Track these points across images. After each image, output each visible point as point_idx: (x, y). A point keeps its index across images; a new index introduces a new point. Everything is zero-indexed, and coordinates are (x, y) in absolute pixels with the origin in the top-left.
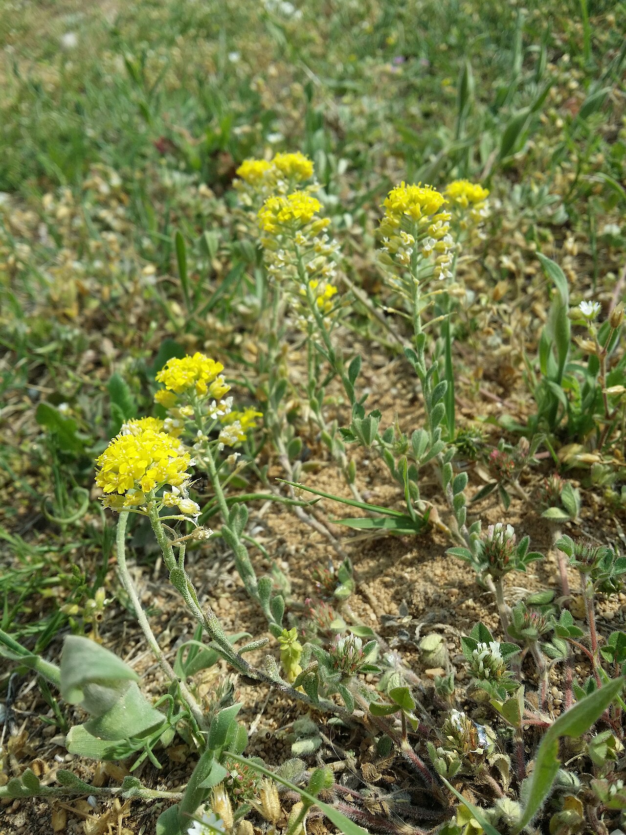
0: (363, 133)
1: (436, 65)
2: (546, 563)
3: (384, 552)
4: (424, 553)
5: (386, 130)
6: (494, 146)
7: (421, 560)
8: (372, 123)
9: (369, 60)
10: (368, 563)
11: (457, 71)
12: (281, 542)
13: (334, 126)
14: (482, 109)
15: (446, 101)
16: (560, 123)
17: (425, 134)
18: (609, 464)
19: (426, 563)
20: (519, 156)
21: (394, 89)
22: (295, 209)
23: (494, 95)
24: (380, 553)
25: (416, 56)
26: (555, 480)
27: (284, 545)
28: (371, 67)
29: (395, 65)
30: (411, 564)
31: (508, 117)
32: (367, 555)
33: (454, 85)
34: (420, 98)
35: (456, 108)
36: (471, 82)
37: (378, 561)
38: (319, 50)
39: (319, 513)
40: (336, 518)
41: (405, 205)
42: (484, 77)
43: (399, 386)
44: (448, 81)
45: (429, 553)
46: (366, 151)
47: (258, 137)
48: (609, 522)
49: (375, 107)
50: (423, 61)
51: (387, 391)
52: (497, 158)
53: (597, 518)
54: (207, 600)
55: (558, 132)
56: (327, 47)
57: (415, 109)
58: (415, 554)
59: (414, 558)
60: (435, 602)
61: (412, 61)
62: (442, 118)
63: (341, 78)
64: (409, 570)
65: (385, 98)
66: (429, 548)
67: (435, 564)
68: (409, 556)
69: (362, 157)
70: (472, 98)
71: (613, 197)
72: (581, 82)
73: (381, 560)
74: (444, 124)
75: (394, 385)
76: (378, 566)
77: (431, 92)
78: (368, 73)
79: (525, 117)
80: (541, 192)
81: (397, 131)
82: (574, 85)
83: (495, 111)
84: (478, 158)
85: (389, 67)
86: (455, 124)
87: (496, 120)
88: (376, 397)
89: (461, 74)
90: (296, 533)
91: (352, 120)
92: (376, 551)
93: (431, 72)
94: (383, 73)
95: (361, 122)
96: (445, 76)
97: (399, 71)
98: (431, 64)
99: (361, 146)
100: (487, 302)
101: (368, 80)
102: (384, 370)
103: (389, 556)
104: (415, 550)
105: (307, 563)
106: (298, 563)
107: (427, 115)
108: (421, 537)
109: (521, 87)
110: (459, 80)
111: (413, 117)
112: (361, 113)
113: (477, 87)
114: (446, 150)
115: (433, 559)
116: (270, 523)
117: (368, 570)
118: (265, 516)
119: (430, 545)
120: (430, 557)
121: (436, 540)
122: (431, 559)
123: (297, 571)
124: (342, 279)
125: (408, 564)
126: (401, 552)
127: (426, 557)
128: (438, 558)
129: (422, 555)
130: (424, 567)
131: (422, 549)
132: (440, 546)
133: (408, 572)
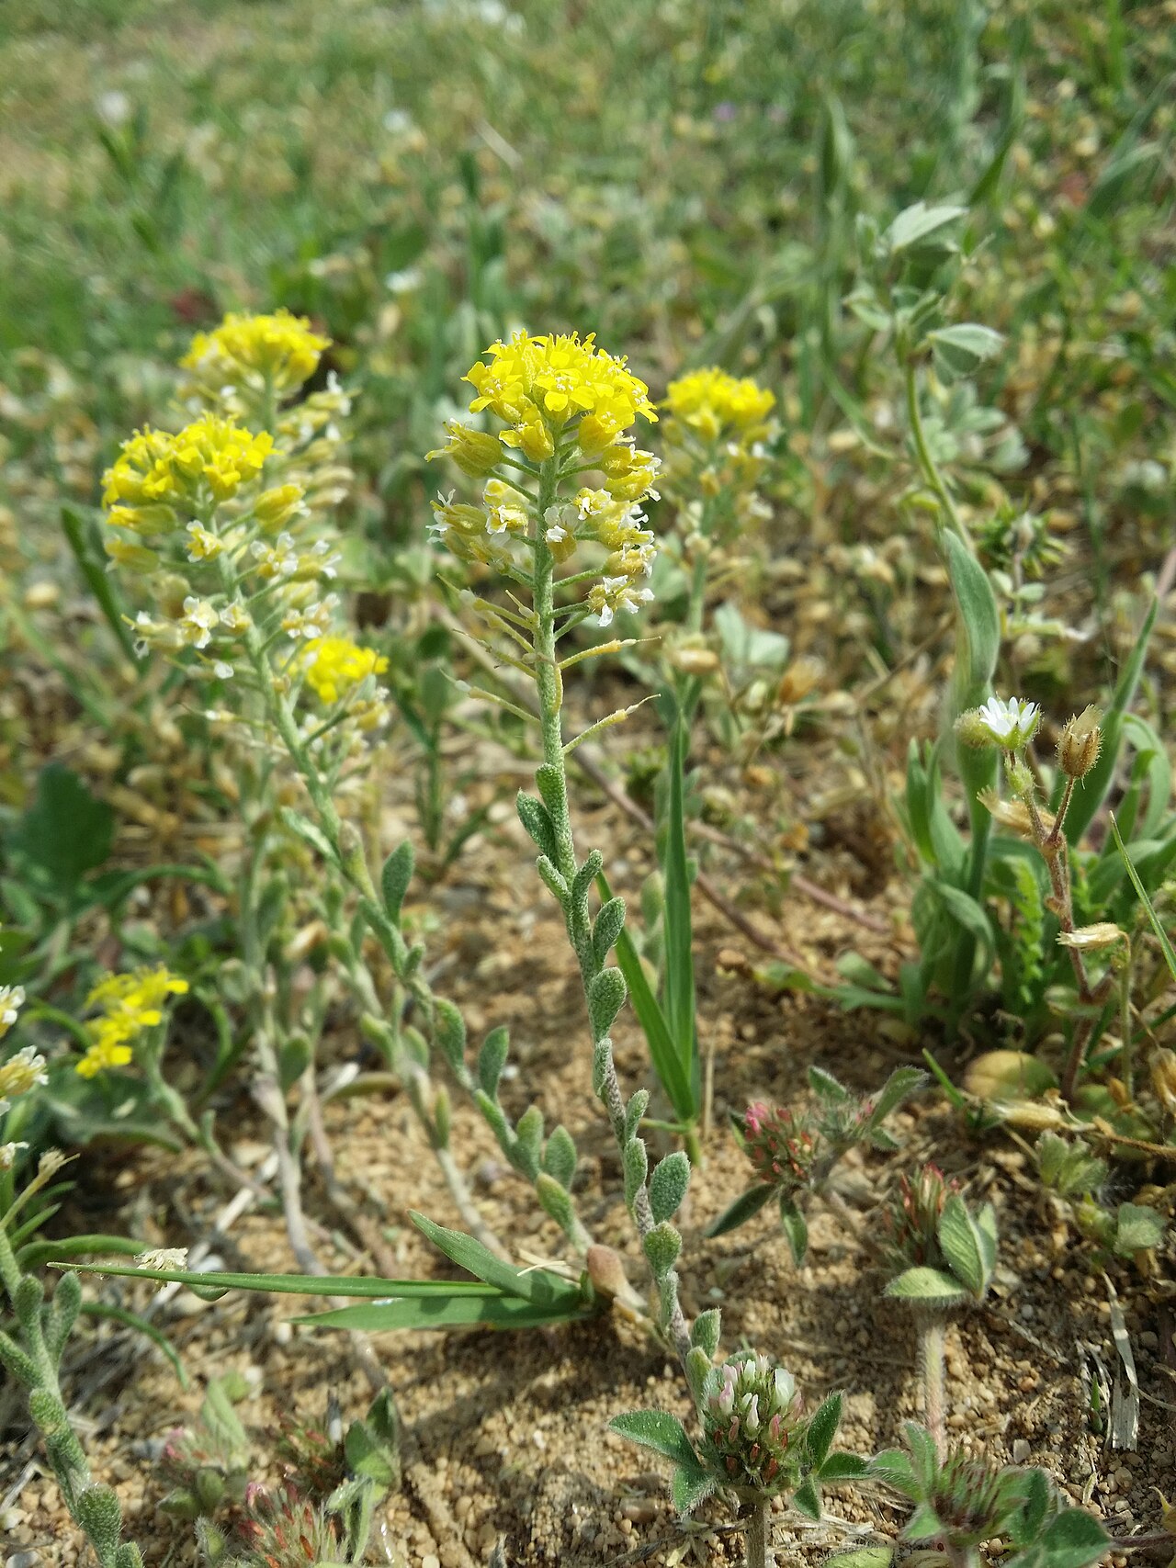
3: (500, 1354)
4: (590, 1369)
7: (579, 1392)
10: (455, 1385)
12: (259, 1303)
18: (1084, 1135)
19: (590, 1404)
24: (489, 1356)
26: (927, 1184)
27: (267, 1312)
30: (551, 1402)
32: (457, 1359)
37: (481, 1379)
39: (365, 1225)
40: (406, 1235)
43: (634, 854)
45: (605, 1373)
48: (1091, 1283)
53: (1060, 1273)
54: (37, 1477)
57: (752, 210)
58: (566, 1373)
59: (564, 1386)
60: (585, 1543)
64: (546, 1420)
67: (614, 1407)
68: (549, 1380)
73: (487, 1380)
75: (622, 851)
76: (476, 1398)
92: (482, 1351)
103: (509, 1366)
104: (567, 1362)
105: (313, 1368)
106: (291, 1368)
107: (775, 222)
115: (611, 1391)
116: (245, 1245)
117: (448, 1411)
118: (239, 1224)
119: (607, 1349)
120: (603, 1386)
121: (625, 1334)
122: (606, 1392)
123: (282, 1393)
124: (434, 618)
125: (545, 1402)
126: (535, 1361)
127: (594, 1384)
128: (624, 1388)
129: (585, 1378)
130: (586, 1416)
131: (587, 1360)
132: (633, 1352)
133: (543, 1429)
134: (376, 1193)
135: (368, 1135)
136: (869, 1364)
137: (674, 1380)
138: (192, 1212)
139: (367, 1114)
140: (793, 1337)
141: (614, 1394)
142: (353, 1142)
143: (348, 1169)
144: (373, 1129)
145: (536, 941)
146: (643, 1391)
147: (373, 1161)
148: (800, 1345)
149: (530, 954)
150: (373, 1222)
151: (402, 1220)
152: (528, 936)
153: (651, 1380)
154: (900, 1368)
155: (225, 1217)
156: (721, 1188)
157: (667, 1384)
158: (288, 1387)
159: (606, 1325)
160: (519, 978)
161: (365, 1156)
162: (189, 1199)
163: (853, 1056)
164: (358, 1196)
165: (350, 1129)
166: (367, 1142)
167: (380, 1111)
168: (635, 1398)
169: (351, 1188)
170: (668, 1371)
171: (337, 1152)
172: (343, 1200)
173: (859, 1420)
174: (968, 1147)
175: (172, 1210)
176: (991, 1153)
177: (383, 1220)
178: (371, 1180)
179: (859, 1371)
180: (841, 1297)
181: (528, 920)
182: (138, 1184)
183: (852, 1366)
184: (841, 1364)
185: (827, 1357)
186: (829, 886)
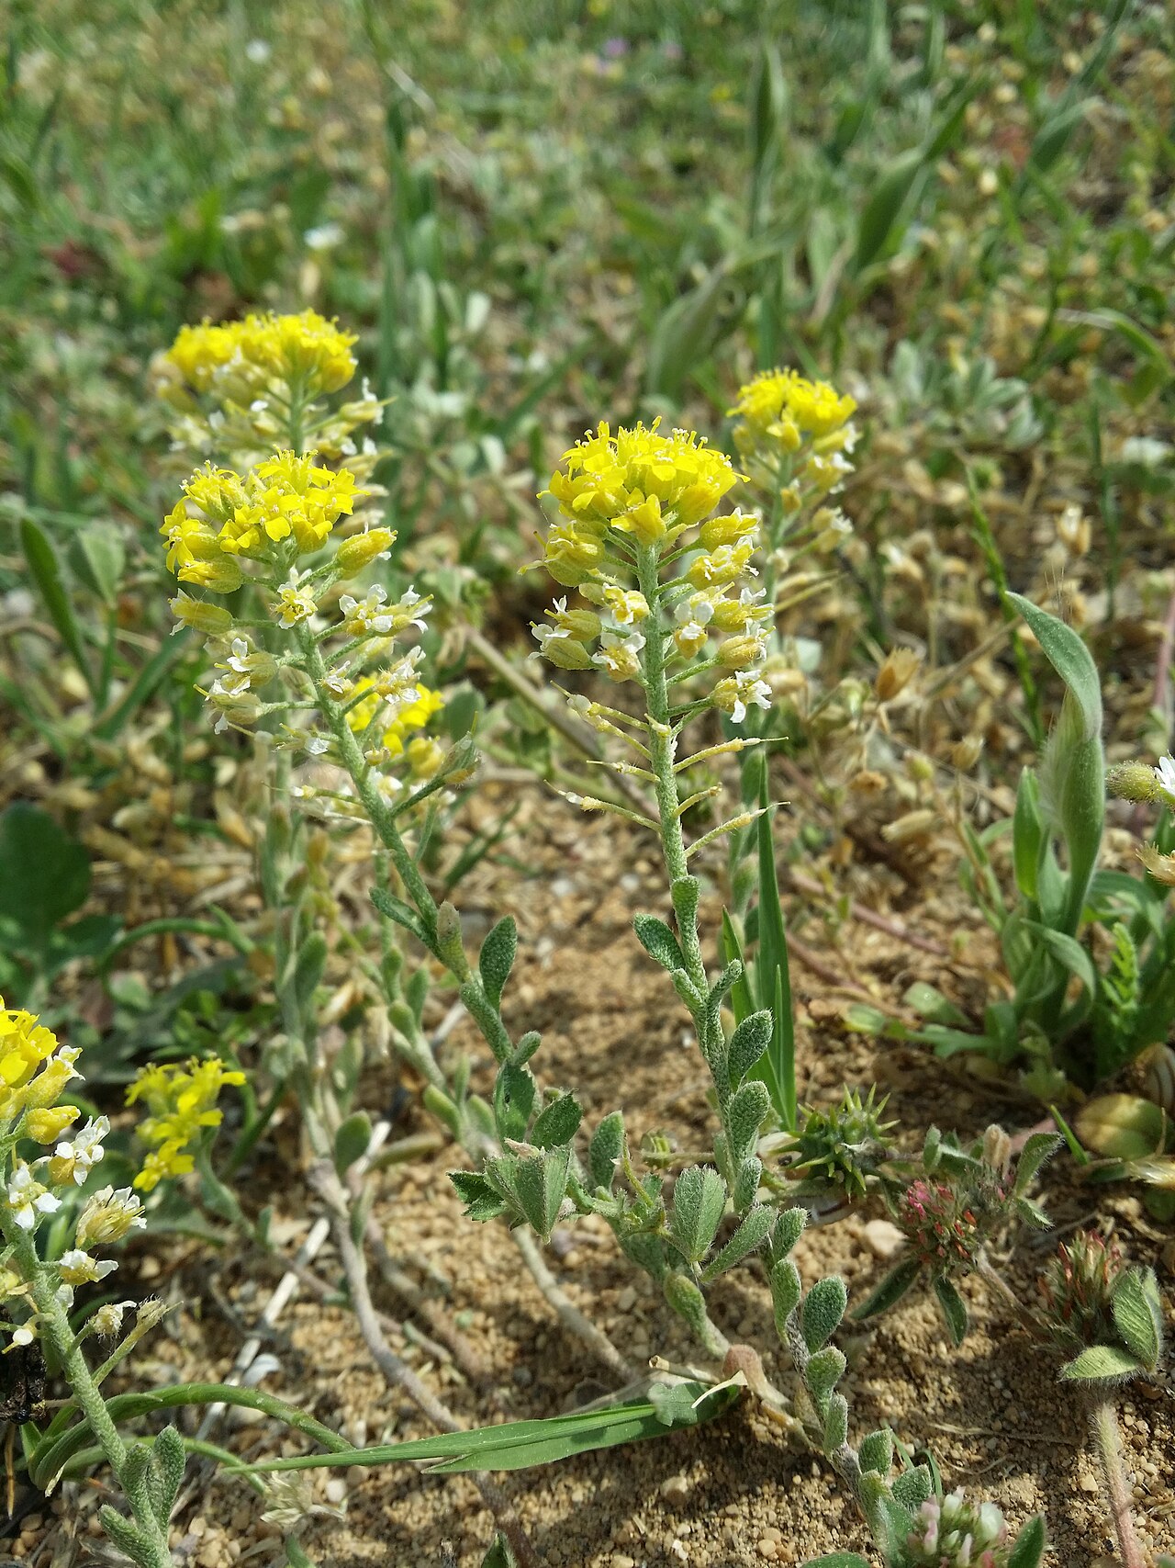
0: (530, 220)
1: (699, 57)
2: (1073, 1495)
4: (725, 1471)
5: (590, 207)
6: (839, 240)
7: (713, 1498)
8: (555, 195)
9: (544, 47)
11: (745, 67)
12: (329, 1406)
13: (467, 200)
14: (806, 156)
15: (723, 134)
16: (989, 182)
17: (679, 214)
19: (731, 1507)
20: (901, 263)
21: (609, 110)
22: (273, 516)
23: (831, 120)
25: (653, 36)
26: (1091, 1255)
27: (337, 1415)
28: (552, 64)
29: (603, 57)
30: (687, 1508)
31: (871, 176)
33: (739, 99)
34: (666, 130)
35: (748, 154)
36: (780, 91)
37: (597, 1481)
38: (446, 30)
39: (433, 1309)
40: (479, 1318)
41: (612, 499)
42: (804, 79)
44: (724, 91)
45: (742, 1474)
46: (542, 263)
47: (286, 236)
49: (561, 157)
50: (669, 48)
51: (613, 883)
52: (847, 266)
55: (983, 201)
56: (464, 26)
57: (655, 154)
58: (700, 1475)
59: (698, 1490)
61: (646, 50)
62: (717, 176)
63: (494, 90)
64: (684, 1528)
65: (585, 132)
66: (739, 1452)
67: (759, 1510)
68: (682, 1484)
69: (530, 281)
70: (782, 128)
71: (1146, 371)
72: (1021, 86)
73: (605, 1483)
74: (722, 187)
76: (596, 1504)
77: (689, 116)
78: (543, 76)
79: (911, 174)
80: (976, 375)
81: (615, 210)
82: (1006, 93)
83: (834, 155)
84: (804, 268)
85: (590, 63)
86: (745, 190)
87: (839, 179)
88: (586, 905)
89: (755, 73)
90: (368, 1370)
91: (504, 191)
93: (687, 71)
94: (579, 78)
95: (529, 195)
96: (719, 79)
97: (614, 71)
98: (687, 55)
99: (529, 252)
100: (864, 699)
101: (545, 92)
102: (602, 824)
104: (699, 1463)
105: (400, 1477)
107: (683, 168)
108: (717, 1424)
109: (890, 100)
110: (751, 91)
111: (649, 174)
112: (529, 174)
113: (793, 100)
114: (730, 263)
115: (751, 1492)
116: (299, 1338)
117: (567, 1521)
118: (288, 1315)
119: (741, 1447)
120: (743, 1488)
121: (759, 1428)
122: (747, 1493)
123: (370, 1507)
124: (468, 643)
125: (681, 1508)
126: (659, 1461)
127: (732, 1486)
128: (766, 1489)
129: (721, 1480)
130: (728, 1522)
131: (720, 1459)
132: (770, 1448)
133: (682, 1538)
134: (437, 1270)
135: (413, 1202)
136: (1021, 1442)
137: (822, 1478)
138: (231, 1302)
139: (408, 1178)
140: (935, 1418)
141: (756, 1496)
142: (399, 1212)
143: (400, 1244)
144: (418, 1195)
145: (557, 970)
146: (787, 1491)
147: (427, 1234)
148: (949, 1428)
149: (552, 984)
150: (441, 1304)
151: (472, 1302)
152: (547, 964)
153: (797, 1479)
154: (1054, 1445)
155: (273, 1306)
156: (827, 1255)
157: (815, 1482)
158: (376, 1499)
159: (739, 1421)
160: (549, 1015)
161: (414, 1227)
162: (225, 1287)
163: (937, 1096)
164: (417, 1275)
165: (393, 1198)
166: (417, 1210)
167: (421, 1173)
168: (779, 1500)
169: (408, 1266)
170: (816, 1469)
171: (385, 1226)
172: (404, 1282)
173: (1022, 1505)
174: (1081, 1194)
175: (208, 1301)
176: (1110, 1202)
177: (449, 1301)
178: (428, 1256)
179: (1011, 1451)
180: (982, 1371)
181: (546, 946)
182: (166, 1273)
183: (1004, 1445)
184: (992, 1443)
185: (977, 1438)
186: (869, 901)
